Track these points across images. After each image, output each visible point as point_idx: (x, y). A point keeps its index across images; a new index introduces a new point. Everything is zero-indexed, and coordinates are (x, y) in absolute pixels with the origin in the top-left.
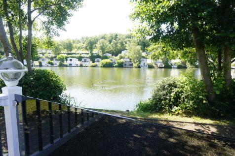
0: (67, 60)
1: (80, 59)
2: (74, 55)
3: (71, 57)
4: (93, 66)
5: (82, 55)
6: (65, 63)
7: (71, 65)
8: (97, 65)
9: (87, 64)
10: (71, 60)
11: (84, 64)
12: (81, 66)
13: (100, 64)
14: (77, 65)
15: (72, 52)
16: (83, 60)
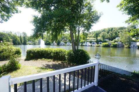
0: (84, 43)
1: (91, 42)
2: (88, 41)
3: (86, 41)
4: (97, 46)
5: (92, 41)
6: (84, 44)
7: (86, 45)
8: (100, 46)
9: (94, 45)
10: (86, 43)
11: (93, 45)
12: (91, 46)
13: (101, 45)
14: (89, 45)
15: (87, 39)
16: (92, 43)
